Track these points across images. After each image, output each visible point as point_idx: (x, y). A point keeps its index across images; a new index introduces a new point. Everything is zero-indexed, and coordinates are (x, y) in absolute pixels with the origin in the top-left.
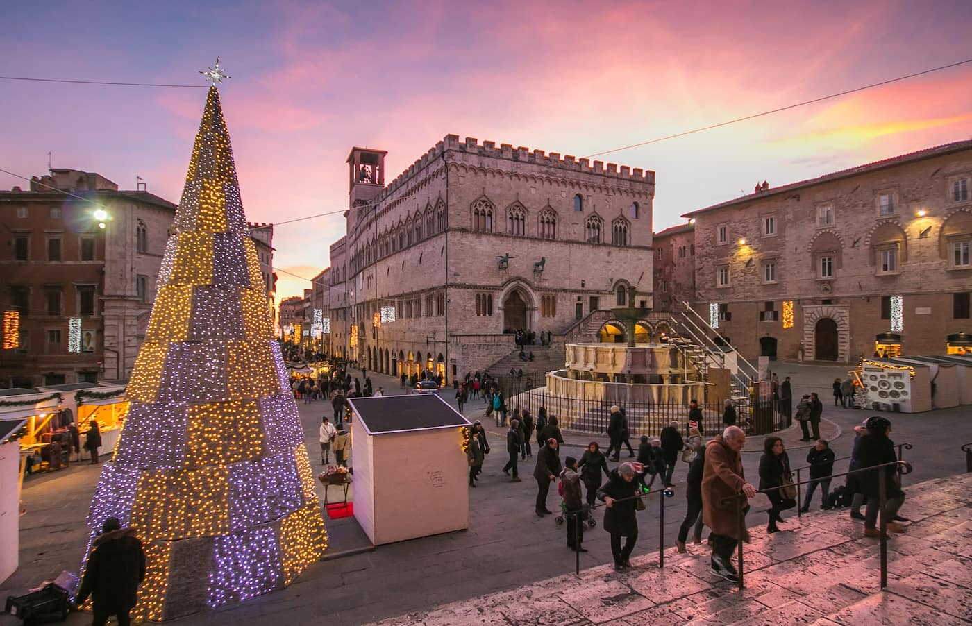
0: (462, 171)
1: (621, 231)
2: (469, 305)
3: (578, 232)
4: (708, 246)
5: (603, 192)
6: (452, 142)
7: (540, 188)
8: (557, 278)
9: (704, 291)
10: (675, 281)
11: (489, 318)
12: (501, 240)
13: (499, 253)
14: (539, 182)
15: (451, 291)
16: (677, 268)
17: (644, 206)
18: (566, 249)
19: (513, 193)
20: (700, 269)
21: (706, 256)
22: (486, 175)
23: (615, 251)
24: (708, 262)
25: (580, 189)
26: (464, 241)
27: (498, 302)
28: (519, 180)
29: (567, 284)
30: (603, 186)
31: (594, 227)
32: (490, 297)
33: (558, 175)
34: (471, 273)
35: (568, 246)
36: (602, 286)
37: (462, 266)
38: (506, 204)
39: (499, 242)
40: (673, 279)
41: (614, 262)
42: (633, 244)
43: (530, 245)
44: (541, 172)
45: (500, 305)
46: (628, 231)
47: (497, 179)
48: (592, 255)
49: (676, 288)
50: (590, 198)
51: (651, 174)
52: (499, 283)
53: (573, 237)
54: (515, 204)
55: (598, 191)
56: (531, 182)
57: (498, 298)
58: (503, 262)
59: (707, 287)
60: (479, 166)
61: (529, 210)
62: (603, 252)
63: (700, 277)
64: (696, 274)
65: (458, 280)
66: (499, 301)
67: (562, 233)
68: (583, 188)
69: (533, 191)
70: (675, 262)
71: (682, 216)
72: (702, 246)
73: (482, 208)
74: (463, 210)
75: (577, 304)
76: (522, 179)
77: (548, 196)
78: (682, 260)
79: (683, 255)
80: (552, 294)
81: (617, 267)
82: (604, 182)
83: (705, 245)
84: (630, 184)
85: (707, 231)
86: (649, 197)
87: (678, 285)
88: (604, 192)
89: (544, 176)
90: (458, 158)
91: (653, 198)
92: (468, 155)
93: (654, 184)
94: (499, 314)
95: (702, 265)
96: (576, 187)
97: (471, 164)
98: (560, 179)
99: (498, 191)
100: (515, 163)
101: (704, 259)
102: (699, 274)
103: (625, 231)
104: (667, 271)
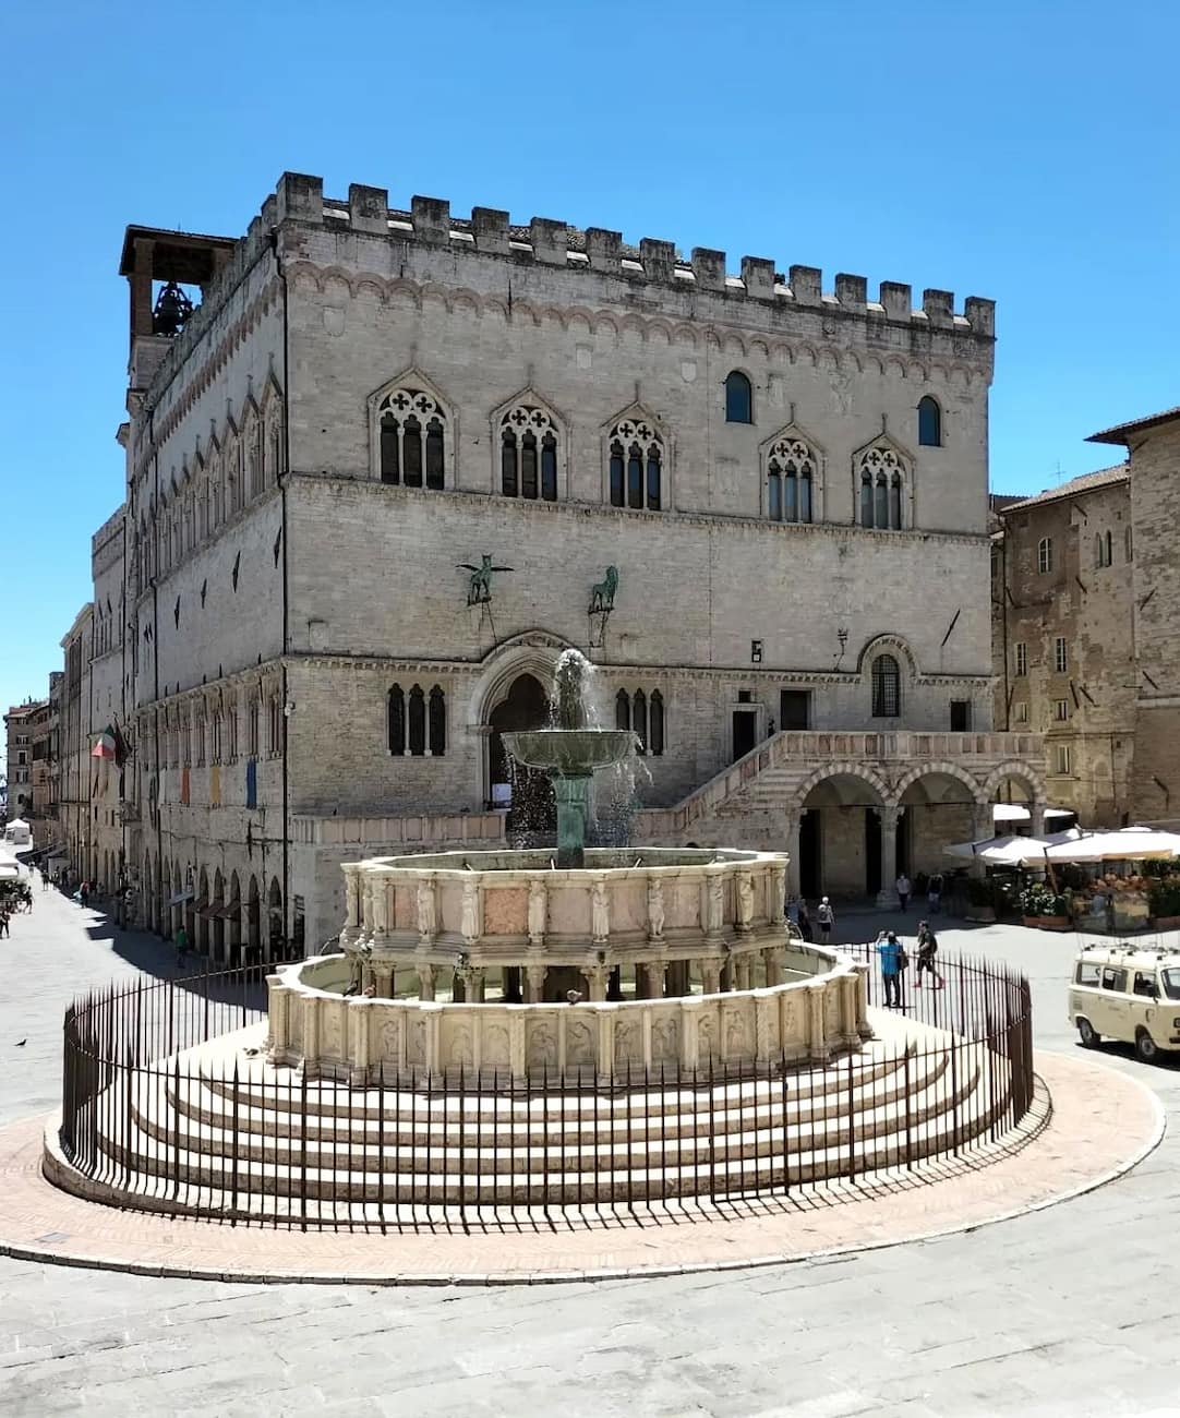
0: (337, 291)
1: (882, 483)
2: (362, 721)
3: (742, 486)
4: (1165, 529)
5: (822, 364)
6: (299, 199)
7: (610, 349)
8: (667, 632)
9: (1158, 670)
10: (1086, 638)
11: (434, 761)
12: (476, 515)
13: (467, 557)
14: (605, 330)
15: (301, 672)
16: (1089, 597)
17: (960, 406)
18: (697, 541)
19: (513, 366)
20: (1147, 600)
21: (1160, 561)
22: (419, 306)
23: (862, 544)
24: (1167, 578)
25: (745, 353)
26: (345, 516)
27: (465, 709)
28: (537, 322)
29: (702, 650)
30: (819, 344)
31: (792, 473)
32: (438, 694)
33: (668, 308)
34: (369, 619)
35: (704, 533)
36: (819, 654)
37: (336, 596)
38: (490, 397)
39: (467, 521)
40: (1081, 632)
41: (860, 583)
42: (924, 521)
43: (575, 530)
44: (611, 301)
45: (473, 719)
46: (907, 487)
47: (462, 318)
48: (785, 561)
49: (1088, 660)
50: (776, 383)
51: (979, 305)
52: (471, 650)
53: (721, 504)
54: (519, 402)
55: (805, 359)
56: (578, 330)
57: (467, 698)
58: (479, 583)
59: (1166, 655)
60: (395, 276)
61: (574, 418)
62: (820, 550)
63: (1149, 627)
64: (1137, 616)
65: (320, 639)
66: (467, 708)
67: (686, 491)
68: (757, 352)
69: (583, 360)
70: (1085, 578)
71: (1090, 439)
72: (1150, 531)
73: (407, 411)
74: (341, 418)
75: (736, 714)
76: (546, 320)
77: (639, 374)
78: (1103, 573)
79: (1105, 562)
80: (650, 683)
81: (871, 598)
82: (826, 333)
83: (1158, 527)
84: (913, 339)
85: (1162, 485)
86: (977, 379)
87: (1094, 651)
88: (826, 363)
89: (621, 311)
90: (323, 248)
91: (989, 383)
92: (353, 239)
93: (993, 339)
94: (469, 748)
95: (1152, 587)
96: (732, 348)
97: (365, 268)
98: (674, 322)
99: (464, 359)
100: (521, 271)
101: (1155, 570)
102: (1144, 617)
103: (897, 484)
104: (1064, 609)
